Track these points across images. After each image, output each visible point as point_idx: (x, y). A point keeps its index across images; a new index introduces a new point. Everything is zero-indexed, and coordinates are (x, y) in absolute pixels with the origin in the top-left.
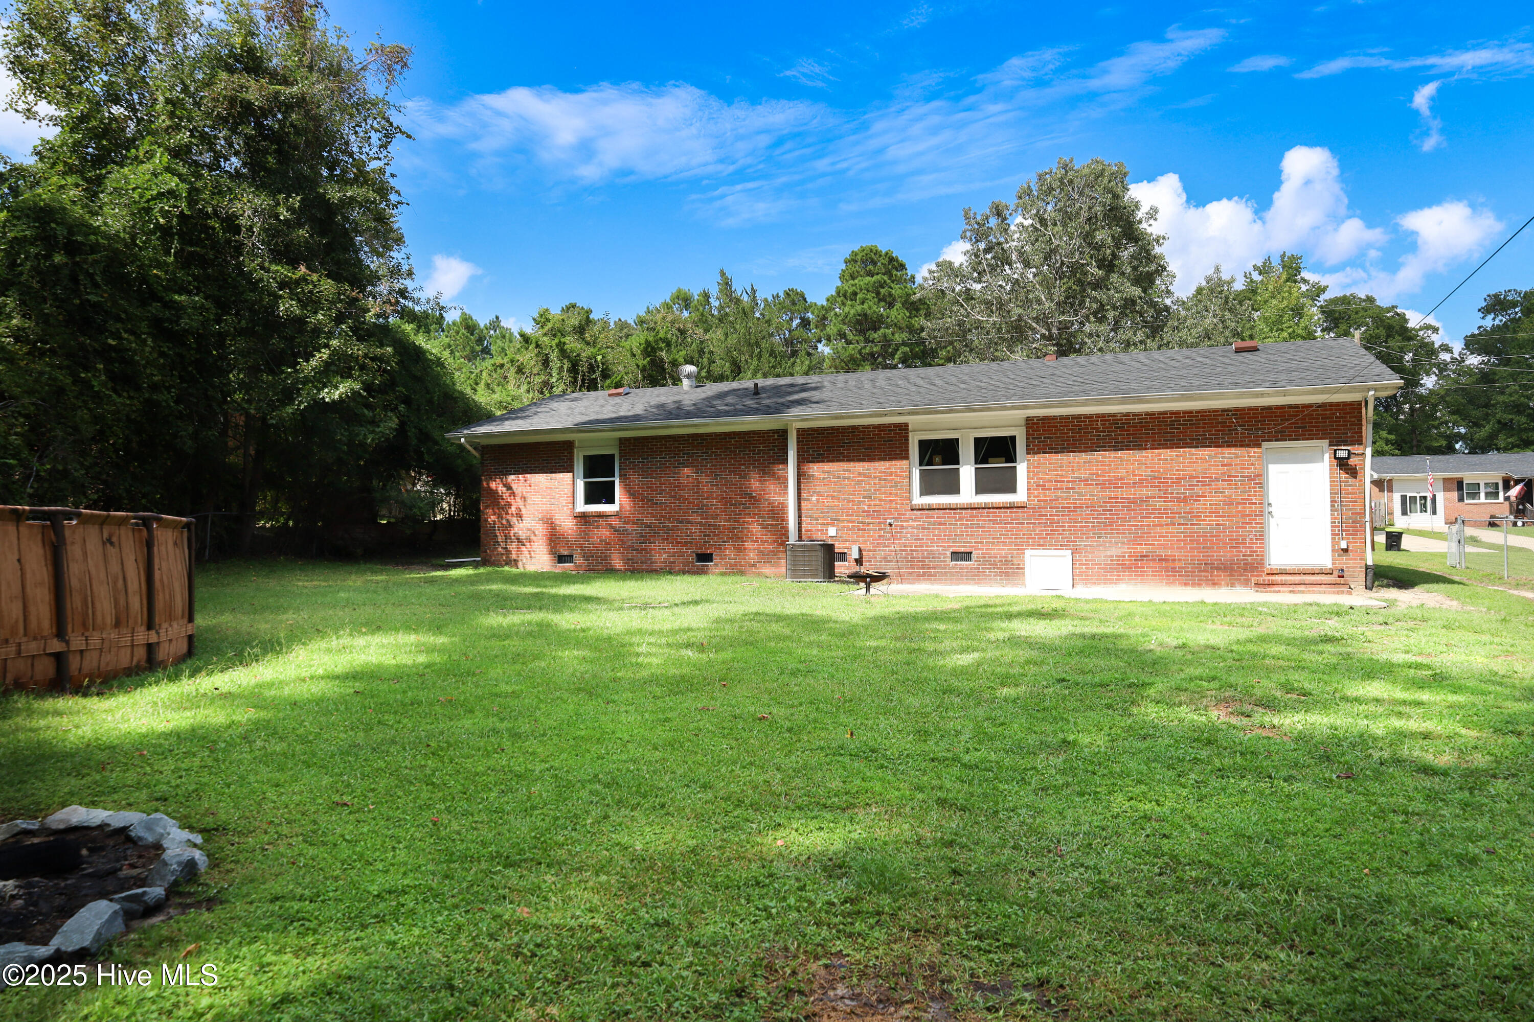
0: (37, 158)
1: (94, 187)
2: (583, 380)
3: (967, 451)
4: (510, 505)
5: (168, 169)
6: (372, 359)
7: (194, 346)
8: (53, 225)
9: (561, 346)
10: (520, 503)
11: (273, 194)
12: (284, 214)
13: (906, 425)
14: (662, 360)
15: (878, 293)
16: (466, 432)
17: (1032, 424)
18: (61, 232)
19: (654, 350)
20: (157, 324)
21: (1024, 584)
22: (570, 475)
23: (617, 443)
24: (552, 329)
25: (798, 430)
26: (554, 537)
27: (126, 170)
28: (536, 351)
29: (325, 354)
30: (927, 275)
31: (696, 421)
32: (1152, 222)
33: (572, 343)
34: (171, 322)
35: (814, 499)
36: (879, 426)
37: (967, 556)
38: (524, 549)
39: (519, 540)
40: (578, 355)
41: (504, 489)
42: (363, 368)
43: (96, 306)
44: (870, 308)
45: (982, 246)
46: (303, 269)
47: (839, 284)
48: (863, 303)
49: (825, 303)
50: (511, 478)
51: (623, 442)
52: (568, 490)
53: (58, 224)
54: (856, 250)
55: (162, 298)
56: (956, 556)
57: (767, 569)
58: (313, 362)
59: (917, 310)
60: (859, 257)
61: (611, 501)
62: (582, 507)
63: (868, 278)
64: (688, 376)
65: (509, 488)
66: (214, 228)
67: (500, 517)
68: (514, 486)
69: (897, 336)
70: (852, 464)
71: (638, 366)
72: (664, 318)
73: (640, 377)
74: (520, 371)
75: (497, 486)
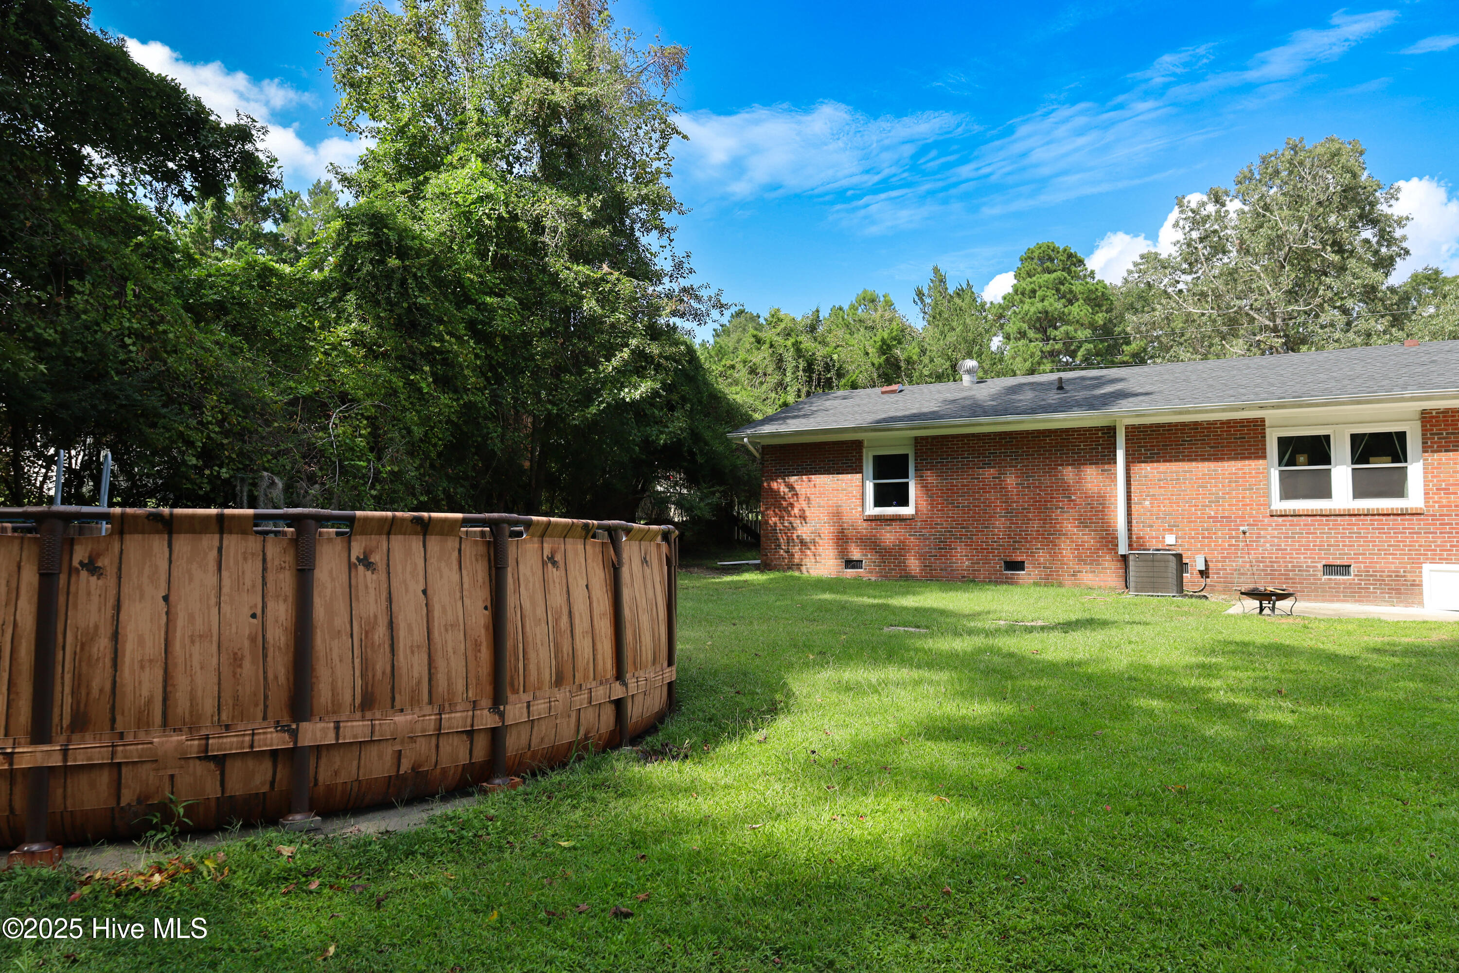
0: (361, 167)
1: (416, 194)
2: (819, 379)
3: (1341, 450)
4: (792, 505)
5: (483, 174)
6: (667, 358)
7: (501, 347)
8: (385, 230)
9: (797, 345)
10: (804, 504)
11: (575, 194)
12: (587, 215)
13: (1263, 420)
14: (897, 360)
15: (1058, 290)
16: (749, 432)
17: (1428, 419)
18: (393, 236)
19: (889, 348)
20: (471, 325)
21: (1421, 603)
22: (859, 476)
23: (913, 442)
24: (785, 329)
25: (1127, 427)
26: (842, 539)
27: (443, 176)
28: (770, 351)
29: (626, 353)
30: (1132, 268)
31: (1010, 418)
32: (1393, 202)
33: (807, 343)
34: (483, 323)
35: (1147, 503)
36: (1228, 422)
37: (1344, 569)
38: (808, 552)
39: (803, 543)
40: (814, 354)
41: (787, 490)
42: (658, 367)
43: (422, 309)
44: (1051, 305)
45: (1195, 235)
46: (605, 268)
47: (1015, 282)
48: (1043, 300)
49: (1002, 302)
50: (793, 479)
51: (918, 440)
52: (856, 492)
53: (389, 229)
54: (1032, 247)
55: (476, 300)
56: (1329, 569)
57: (1088, 577)
58: (615, 362)
59: (1100, 306)
60: (1036, 254)
61: (904, 502)
62: (872, 510)
63: (1047, 276)
64: (969, 372)
65: (791, 488)
66: (523, 230)
67: (782, 518)
68: (797, 487)
69: (1079, 332)
70: (1194, 464)
71: (873, 364)
72: (882, 317)
73: (875, 376)
74: (753, 371)
75: (779, 486)
